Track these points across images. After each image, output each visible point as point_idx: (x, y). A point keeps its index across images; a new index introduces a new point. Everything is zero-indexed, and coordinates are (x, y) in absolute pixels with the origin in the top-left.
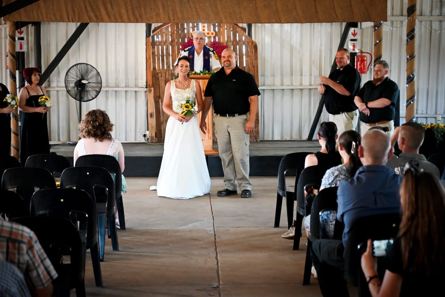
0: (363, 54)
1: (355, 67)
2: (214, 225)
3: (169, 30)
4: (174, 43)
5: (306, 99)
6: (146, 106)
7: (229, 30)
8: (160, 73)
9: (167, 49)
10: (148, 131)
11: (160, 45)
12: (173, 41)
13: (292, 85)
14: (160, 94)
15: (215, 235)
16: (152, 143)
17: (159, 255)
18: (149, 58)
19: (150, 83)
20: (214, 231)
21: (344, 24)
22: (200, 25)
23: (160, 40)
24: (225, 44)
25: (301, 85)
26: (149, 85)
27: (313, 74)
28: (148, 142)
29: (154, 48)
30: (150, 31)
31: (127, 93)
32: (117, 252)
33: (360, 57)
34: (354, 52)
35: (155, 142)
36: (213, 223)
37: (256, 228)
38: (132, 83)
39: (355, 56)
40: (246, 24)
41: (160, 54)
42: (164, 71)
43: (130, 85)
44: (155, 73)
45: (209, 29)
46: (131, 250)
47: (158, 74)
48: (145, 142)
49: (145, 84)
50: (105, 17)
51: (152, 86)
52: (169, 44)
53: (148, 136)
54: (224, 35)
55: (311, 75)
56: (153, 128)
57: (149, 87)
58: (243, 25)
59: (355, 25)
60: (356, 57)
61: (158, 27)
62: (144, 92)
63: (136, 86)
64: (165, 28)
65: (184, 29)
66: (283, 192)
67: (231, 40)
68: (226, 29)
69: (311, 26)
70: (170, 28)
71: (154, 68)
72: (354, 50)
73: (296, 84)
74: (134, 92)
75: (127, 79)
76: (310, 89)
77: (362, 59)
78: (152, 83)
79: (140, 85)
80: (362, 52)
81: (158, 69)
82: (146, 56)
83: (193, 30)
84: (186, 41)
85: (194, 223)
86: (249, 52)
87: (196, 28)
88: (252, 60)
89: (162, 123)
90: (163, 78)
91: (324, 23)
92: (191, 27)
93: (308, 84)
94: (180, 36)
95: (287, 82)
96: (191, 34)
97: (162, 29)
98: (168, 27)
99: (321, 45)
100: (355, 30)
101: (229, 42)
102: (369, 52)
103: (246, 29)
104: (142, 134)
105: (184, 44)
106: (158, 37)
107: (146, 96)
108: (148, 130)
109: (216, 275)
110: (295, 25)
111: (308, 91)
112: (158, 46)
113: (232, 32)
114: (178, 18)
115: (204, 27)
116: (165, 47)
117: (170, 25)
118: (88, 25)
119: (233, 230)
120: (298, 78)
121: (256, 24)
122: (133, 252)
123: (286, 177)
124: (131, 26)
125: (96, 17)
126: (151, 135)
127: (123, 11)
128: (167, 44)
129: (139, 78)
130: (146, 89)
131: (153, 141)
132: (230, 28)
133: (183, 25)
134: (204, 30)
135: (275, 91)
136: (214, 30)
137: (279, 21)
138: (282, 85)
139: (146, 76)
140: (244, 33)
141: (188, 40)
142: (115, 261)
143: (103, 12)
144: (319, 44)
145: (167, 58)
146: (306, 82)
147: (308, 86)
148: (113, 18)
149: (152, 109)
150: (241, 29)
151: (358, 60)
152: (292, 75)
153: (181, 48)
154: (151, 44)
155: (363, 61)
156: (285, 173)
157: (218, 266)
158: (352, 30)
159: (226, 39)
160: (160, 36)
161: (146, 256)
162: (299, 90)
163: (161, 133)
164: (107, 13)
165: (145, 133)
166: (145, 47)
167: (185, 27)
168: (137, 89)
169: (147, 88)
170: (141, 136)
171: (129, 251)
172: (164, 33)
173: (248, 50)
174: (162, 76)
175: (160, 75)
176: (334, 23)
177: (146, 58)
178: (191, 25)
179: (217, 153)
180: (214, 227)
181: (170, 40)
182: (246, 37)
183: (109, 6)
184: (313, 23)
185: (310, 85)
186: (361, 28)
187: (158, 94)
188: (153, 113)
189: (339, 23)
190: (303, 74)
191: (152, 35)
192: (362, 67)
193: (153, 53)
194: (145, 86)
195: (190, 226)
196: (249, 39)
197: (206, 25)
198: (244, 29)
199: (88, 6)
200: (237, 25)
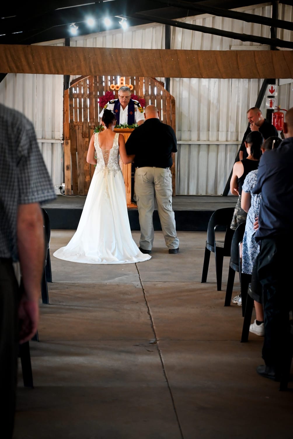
0: (281, 111)
1: (272, 124)
2: (140, 280)
3: (87, 83)
4: (92, 96)
5: (222, 155)
6: (62, 158)
7: (148, 84)
8: (77, 125)
9: (85, 102)
10: (64, 184)
11: (77, 97)
12: (91, 93)
13: (209, 140)
14: (77, 147)
15: (143, 290)
16: (68, 195)
17: (90, 309)
18: (67, 110)
19: (67, 135)
20: (142, 285)
21: (262, 81)
22: (119, 78)
23: (78, 92)
24: (143, 98)
25: (218, 140)
26: (66, 138)
27: (229, 130)
28: (64, 194)
29: (72, 100)
30: (68, 83)
31: (44, 144)
32: (48, 305)
33: (277, 114)
34: (271, 108)
35: (71, 194)
36: (140, 278)
37: (183, 283)
38: (48, 134)
39: (272, 112)
40: (164, 78)
41: (78, 106)
42: (81, 124)
43: (47, 137)
44: (72, 126)
45: (127, 83)
46: (61, 304)
47: (75, 126)
48: (61, 194)
49: (62, 136)
50: (27, 68)
51: (69, 139)
52: (87, 97)
53: (64, 189)
54: (142, 89)
55: (227, 131)
56: (69, 181)
57: (66, 140)
58: (161, 79)
59: (273, 82)
60: (273, 114)
61: (76, 79)
62: (61, 145)
63: (53, 138)
64: (83, 81)
65: (102, 82)
66: (213, 247)
67: (149, 94)
68: (144, 83)
69: (229, 82)
70: (88, 81)
71: (72, 121)
72: (271, 106)
73: (213, 139)
74: (51, 144)
75: (43, 130)
76: (226, 145)
77: (279, 116)
78: (69, 135)
79: (56, 137)
80: (279, 109)
81: (75, 122)
82: (64, 108)
83: (112, 83)
84: (104, 94)
85: (119, 277)
86: (167, 106)
87: (114, 82)
88: (170, 114)
89: (79, 176)
90: (80, 131)
91: (242, 80)
92: (110, 81)
93: (225, 140)
94: (98, 89)
95: (203, 137)
96: (110, 87)
97: (80, 82)
98: (86, 80)
99: (238, 101)
100: (273, 86)
101: (147, 96)
102: (285, 109)
103: (164, 83)
104: (58, 186)
105: (102, 97)
106: (76, 90)
107: (63, 149)
108: (64, 182)
109: (151, 330)
110: (213, 80)
111: (224, 146)
112: (76, 98)
113: (150, 86)
114: (99, 70)
115: (122, 80)
116: (82, 100)
117: (89, 77)
118: (6, 76)
119: (161, 285)
120: (215, 133)
121: (174, 78)
122: (63, 305)
123: (217, 232)
124: (49, 77)
125: (17, 67)
126: (67, 188)
127: (45, 62)
128: (85, 96)
129: (56, 130)
130: (62, 142)
131: (69, 194)
132: (148, 82)
133: (101, 78)
134: (122, 83)
135: (192, 146)
136: (132, 83)
137: (200, 76)
138: (199, 140)
139: (63, 128)
140: (163, 87)
141: (106, 93)
142: (46, 315)
143: (24, 62)
144: (236, 101)
145: (84, 111)
146: (222, 138)
147: (225, 141)
148: (34, 69)
149: (68, 162)
150: (159, 83)
151: (275, 117)
152: (209, 131)
153: (99, 101)
154: (68, 97)
155: (280, 118)
156: (215, 228)
157: (152, 321)
158: (269, 86)
159: (144, 93)
160: (78, 89)
161: (77, 309)
162: (215, 146)
163: (77, 186)
164: (28, 64)
165: (61, 185)
166: (63, 99)
167: (104, 80)
168: (53, 141)
169: (64, 141)
170: (57, 188)
171: (60, 305)
172: (82, 85)
173: (165, 105)
174: (80, 128)
175: (77, 127)
176: (252, 79)
177: (64, 110)
178: (109, 78)
179: (136, 206)
180: (141, 281)
181: (88, 93)
182: (164, 91)
183: (30, 56)
184: (231, 79)
185: (227, 141)
186: (278, 85)
187: (75, 147)
188: (70, 165)
189: (257, 80)
190: (220, 130)
191: (70, 87)
192: (279, 124)
193: (71, 105)
194: (62, 138)
195: (117, 280)
196: (167, 93)
197: (124, 78)
198: (162, 83)
199: (9, 56)
200: (155, 79)
